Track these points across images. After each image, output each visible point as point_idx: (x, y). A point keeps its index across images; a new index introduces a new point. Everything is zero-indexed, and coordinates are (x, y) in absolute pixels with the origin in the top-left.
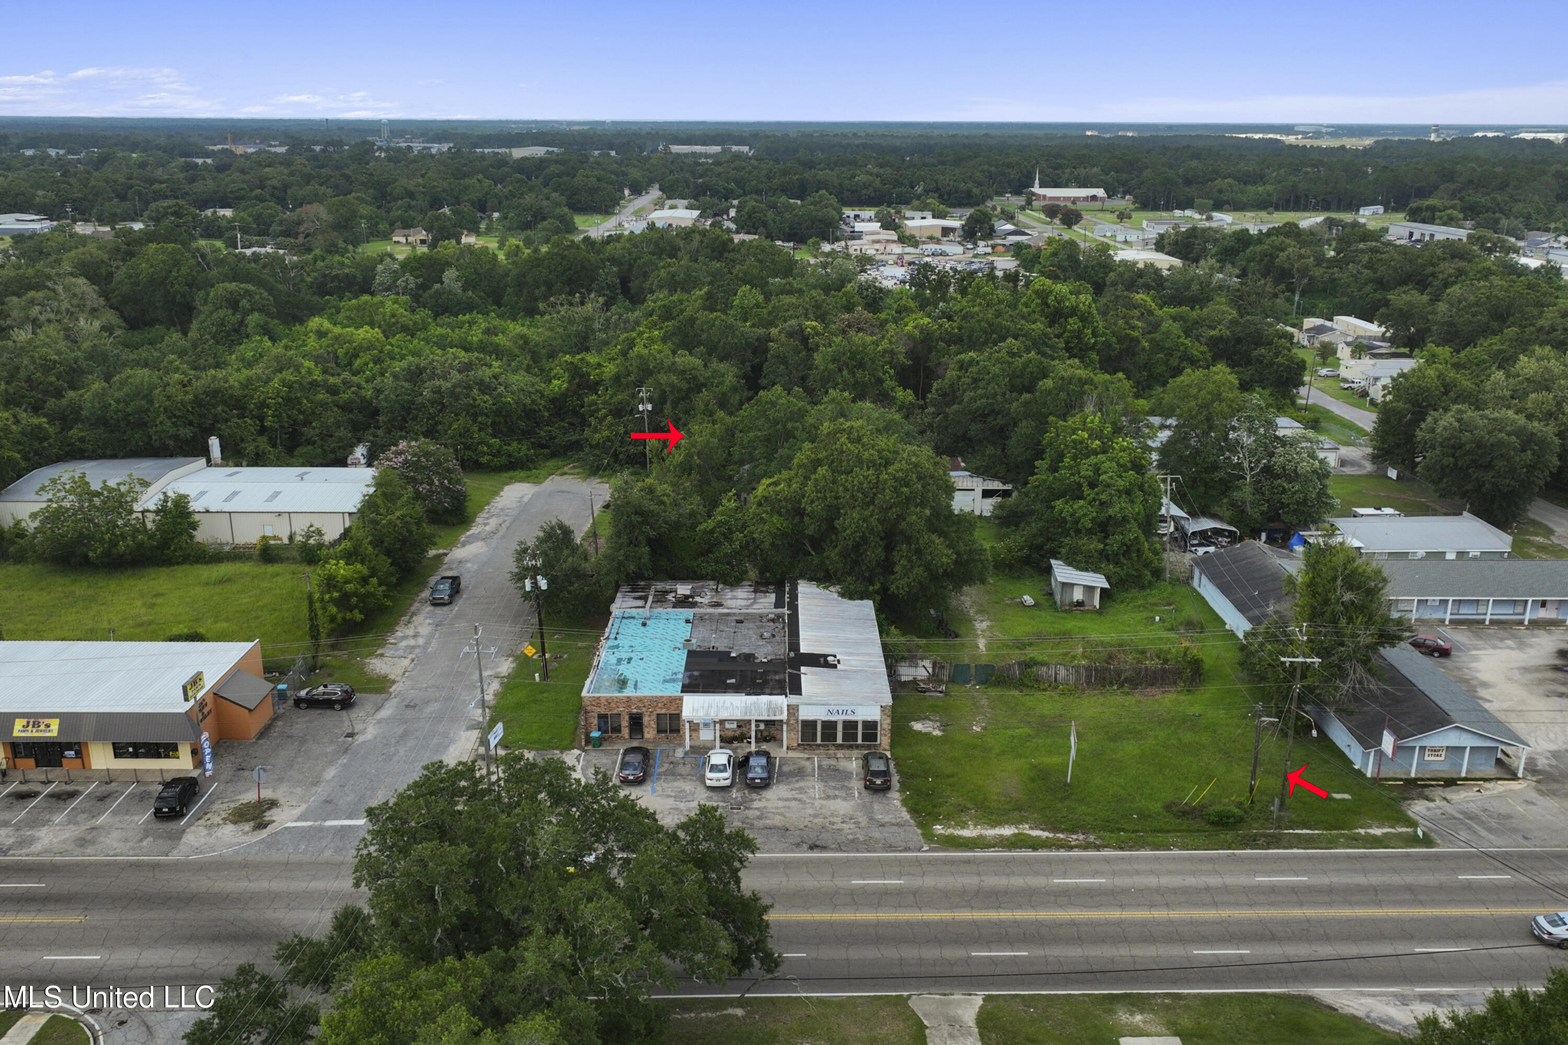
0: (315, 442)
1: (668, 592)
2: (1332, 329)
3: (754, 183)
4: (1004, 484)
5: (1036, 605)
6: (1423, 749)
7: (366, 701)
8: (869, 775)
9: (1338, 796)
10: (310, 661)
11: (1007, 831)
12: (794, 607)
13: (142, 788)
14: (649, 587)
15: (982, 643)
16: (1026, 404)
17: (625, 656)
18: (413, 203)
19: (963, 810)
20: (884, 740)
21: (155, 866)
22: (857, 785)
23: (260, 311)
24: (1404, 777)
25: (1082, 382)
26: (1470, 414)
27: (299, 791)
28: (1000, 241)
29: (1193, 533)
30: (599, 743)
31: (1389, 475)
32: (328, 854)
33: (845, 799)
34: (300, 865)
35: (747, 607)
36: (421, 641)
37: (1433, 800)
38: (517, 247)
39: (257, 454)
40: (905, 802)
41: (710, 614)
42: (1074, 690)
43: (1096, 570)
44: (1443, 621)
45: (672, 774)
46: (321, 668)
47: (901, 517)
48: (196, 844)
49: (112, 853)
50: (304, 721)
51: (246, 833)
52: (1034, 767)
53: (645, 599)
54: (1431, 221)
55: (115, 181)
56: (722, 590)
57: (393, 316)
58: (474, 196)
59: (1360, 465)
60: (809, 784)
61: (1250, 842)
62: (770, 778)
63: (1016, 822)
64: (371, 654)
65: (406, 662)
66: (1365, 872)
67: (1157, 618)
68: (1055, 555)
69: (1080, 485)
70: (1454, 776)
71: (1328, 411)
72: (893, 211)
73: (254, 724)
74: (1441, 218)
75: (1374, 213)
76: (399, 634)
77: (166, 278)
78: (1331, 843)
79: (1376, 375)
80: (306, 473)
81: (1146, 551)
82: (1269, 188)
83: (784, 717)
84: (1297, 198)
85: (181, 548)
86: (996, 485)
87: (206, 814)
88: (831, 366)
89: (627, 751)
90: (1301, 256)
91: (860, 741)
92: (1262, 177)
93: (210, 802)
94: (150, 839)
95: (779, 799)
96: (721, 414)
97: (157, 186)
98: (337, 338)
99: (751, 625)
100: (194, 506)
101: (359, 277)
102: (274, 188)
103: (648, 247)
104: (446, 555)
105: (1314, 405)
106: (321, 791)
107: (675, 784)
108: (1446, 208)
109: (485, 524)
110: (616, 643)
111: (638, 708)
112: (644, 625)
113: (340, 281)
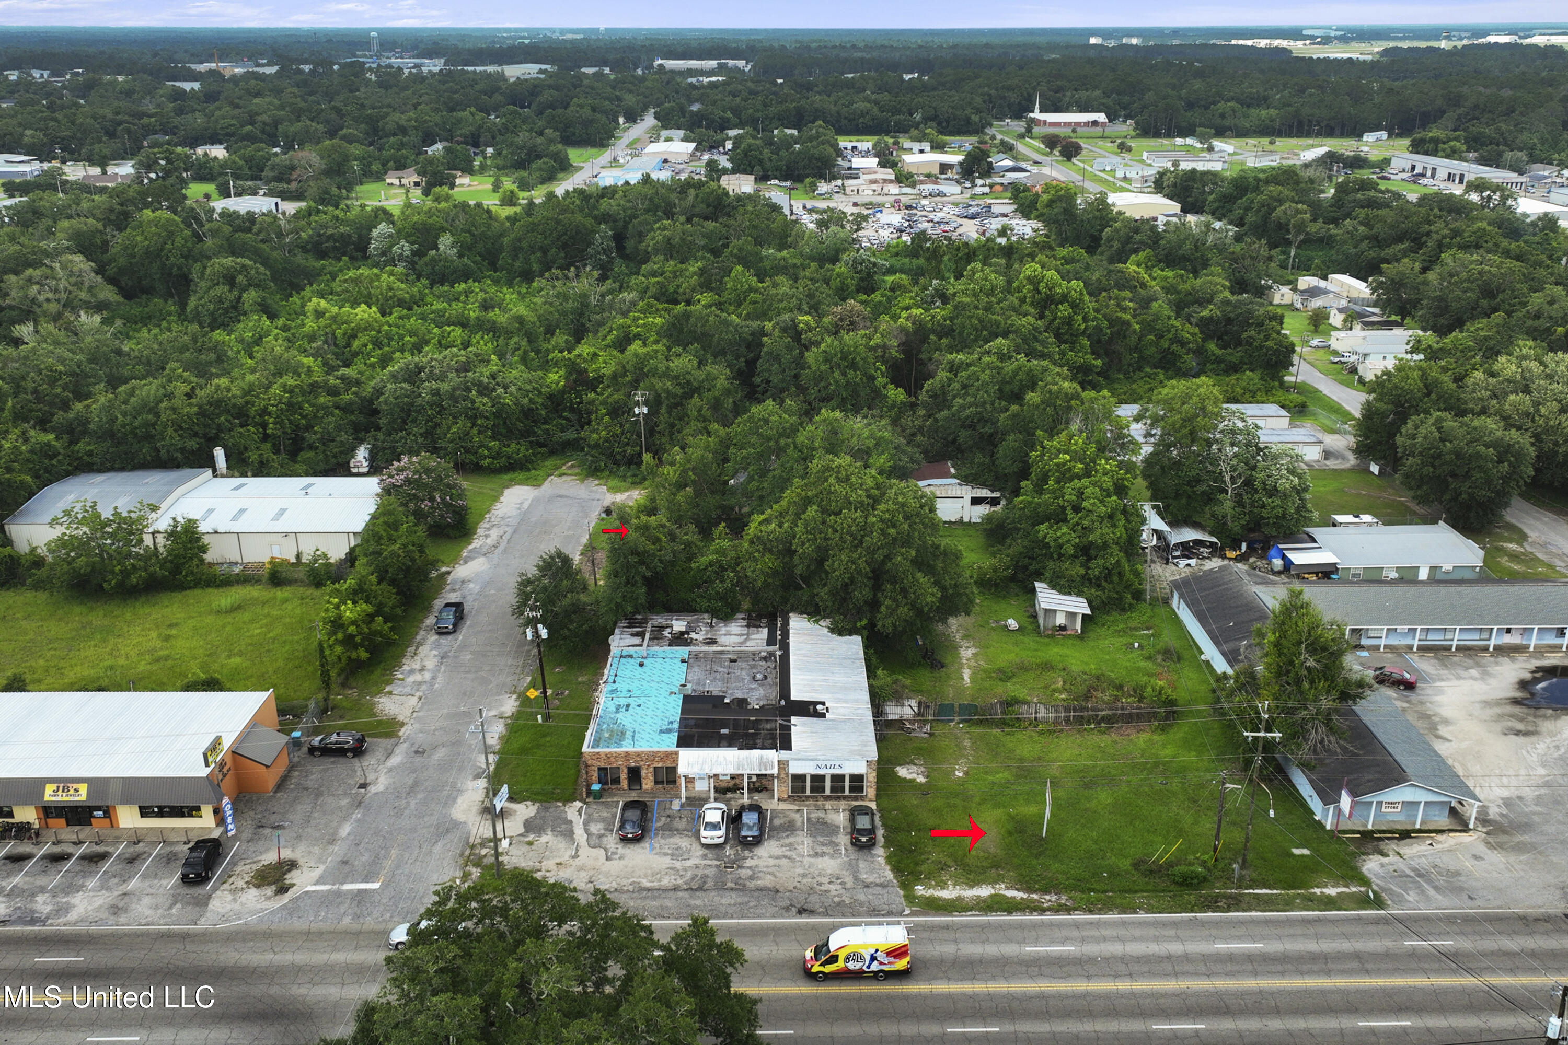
0: (317, 448)
1: (663, 628)
2: (1325, 292)
3: (751, 111)
4: (992, 492)
5: (1021, 629)
6: (1380, 803)
7: (377, 745)
8: (855, 833)
9: (1296, 851)
10: (322, 704)
11: (985, 891)
12: (785, 647)
13: (169, 849)
14: (645, 621)
15: (966, 674)
16: (1014, 416)
17: (623, 702)
18: (405, 139)
19: (943, 867)
20: (870, 790)
21: (185, 937)
22: (843, 840)
23: (257, 286)
24: (1361, 829)
25: (1069, 397)
26: (1450, 422)
27: (316, 850)
28: (998, 180)
29: (1176, 545)
30: (598, 796)
31: (1372, 469)
32: (347, 921)
33: (832, 857)
34: (320, 933)
35: (742, 643)
36: (427, 676)
37: (1388, 856)
38: (512, 192)
39: (261, 463)
40: (889, 859)
41: (706, 653)
42: (1053, 730)
43: (1079, 594)
44: (1411, 647)
45: (669, 829)
46: (332, 709)
47: (888, 557)
48: (222, 911)
49: (143, 922)
50: (318, 770)
51: (269, 898)
52: (1012, 818)
53: (641, 635)
54: (1434, 153)
55: (104, 117)
56: (717, 624)
57: (391, 289)
58: (466, 131)
59: (1343, 458)
60: (799, 839)
61: (1211, 904)
62: (762, 833)
63: (993, 882)
64: (380, 692)
65: (413, 701)
66: (1317, 937)
67: (1136, 645)
68: (1039, 576)
69: (1063, 508)
70: (1409, 827)
71: (1317, 391)
72: (891, 141)
73: (272, 778)
74: (1444, 150)
75: (1378, 140)
76: (406, 667)
77: (162, 250)
78: (1288, 905)
79: (1366, 351)
80: (310, 485)
81: (1127, 574)
82: (1273, 112)
83: (775, 771)
84: (1300, 124)
85: (192, 573)
86: (985, 493)
87: (230, 876)
88: (823, 368)
89: (628, 806)
90: (1298, 212)
91: (847, 793)
92: (1265, 99)
93: (233, 863)
94: (179, 906)
95: (770, 857)
96: (715, 426)
97: (145, 120)
98: (334, 318)
99: (744, 665)
100: (203, 527)
101: (355, 238)
102: (264, 124)
103: (643, 204)
104: (449, 573)
105: (1304, 383)
106: (338, 850)
107: (672, 840)
108: (1450, 140)
109: (487, 536)
110: (615, 686)
111: (636, 761)
112: (641, 665)
113: (335, 241)
